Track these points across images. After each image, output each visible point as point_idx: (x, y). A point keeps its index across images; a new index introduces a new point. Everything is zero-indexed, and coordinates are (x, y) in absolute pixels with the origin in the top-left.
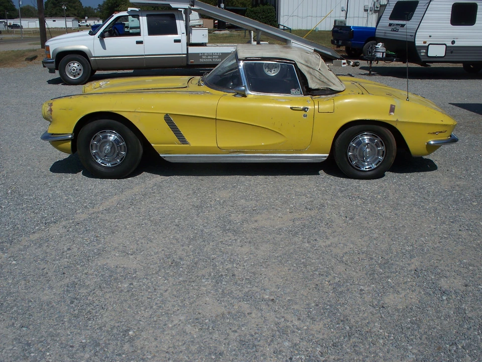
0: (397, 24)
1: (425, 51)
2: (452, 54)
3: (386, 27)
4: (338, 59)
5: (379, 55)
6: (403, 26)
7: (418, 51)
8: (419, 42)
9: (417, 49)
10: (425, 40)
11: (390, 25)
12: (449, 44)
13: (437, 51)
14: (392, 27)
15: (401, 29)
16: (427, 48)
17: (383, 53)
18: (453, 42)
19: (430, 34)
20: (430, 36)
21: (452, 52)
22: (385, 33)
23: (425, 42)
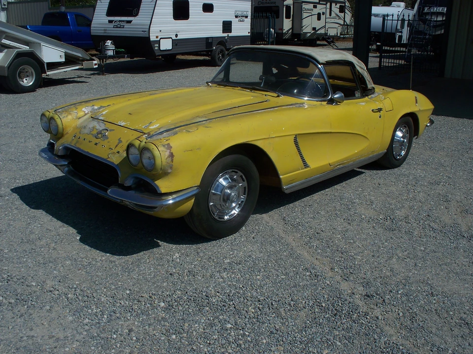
0: (120, 21)
1: (157, 45)
2: (177, 47)
3: (106, 24)
4: (87, 60)
5: (110, 53)
6: (130, 22)
7: (153, 46)
8: (153, 38)
9: (152, 44)
10: (157, 35)
11: (110, 22)
12: (174, 38)
13: (166, 45)
14: (113, 24)
15: (127, 26)
16: (159, 42)
17: (113, 50)
18: (176, 36)
19: (160, 29)
20: (160, 31)
21: (176, 45)
22: (104, 30)
23: (157, 37)
